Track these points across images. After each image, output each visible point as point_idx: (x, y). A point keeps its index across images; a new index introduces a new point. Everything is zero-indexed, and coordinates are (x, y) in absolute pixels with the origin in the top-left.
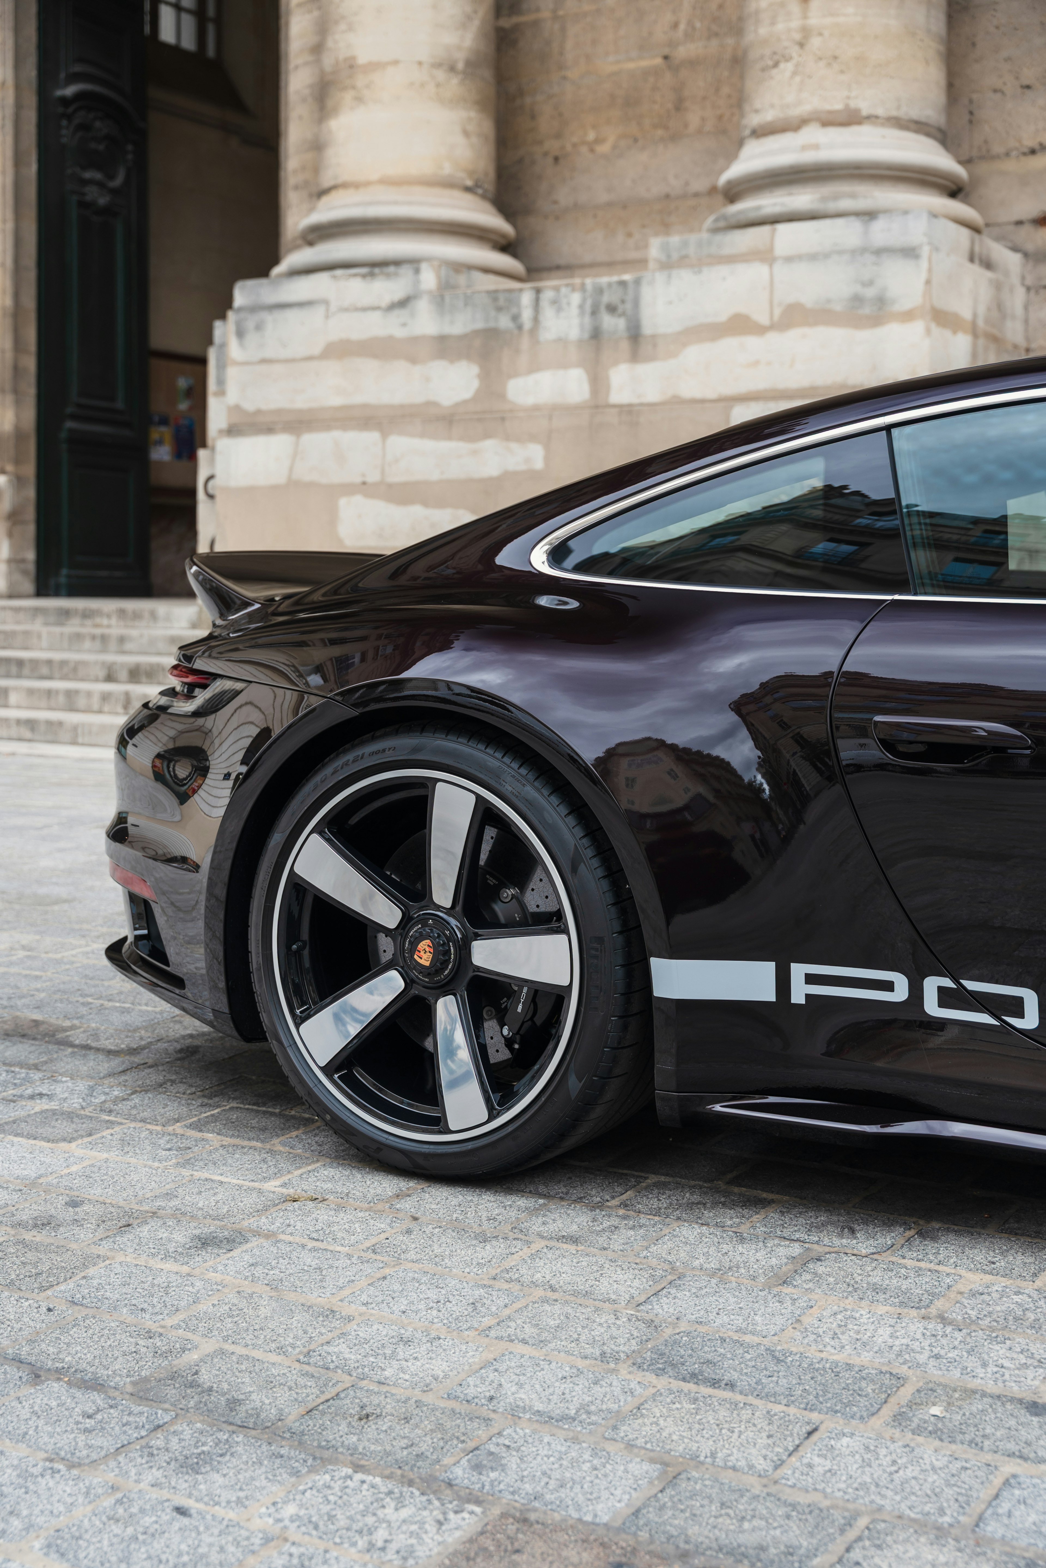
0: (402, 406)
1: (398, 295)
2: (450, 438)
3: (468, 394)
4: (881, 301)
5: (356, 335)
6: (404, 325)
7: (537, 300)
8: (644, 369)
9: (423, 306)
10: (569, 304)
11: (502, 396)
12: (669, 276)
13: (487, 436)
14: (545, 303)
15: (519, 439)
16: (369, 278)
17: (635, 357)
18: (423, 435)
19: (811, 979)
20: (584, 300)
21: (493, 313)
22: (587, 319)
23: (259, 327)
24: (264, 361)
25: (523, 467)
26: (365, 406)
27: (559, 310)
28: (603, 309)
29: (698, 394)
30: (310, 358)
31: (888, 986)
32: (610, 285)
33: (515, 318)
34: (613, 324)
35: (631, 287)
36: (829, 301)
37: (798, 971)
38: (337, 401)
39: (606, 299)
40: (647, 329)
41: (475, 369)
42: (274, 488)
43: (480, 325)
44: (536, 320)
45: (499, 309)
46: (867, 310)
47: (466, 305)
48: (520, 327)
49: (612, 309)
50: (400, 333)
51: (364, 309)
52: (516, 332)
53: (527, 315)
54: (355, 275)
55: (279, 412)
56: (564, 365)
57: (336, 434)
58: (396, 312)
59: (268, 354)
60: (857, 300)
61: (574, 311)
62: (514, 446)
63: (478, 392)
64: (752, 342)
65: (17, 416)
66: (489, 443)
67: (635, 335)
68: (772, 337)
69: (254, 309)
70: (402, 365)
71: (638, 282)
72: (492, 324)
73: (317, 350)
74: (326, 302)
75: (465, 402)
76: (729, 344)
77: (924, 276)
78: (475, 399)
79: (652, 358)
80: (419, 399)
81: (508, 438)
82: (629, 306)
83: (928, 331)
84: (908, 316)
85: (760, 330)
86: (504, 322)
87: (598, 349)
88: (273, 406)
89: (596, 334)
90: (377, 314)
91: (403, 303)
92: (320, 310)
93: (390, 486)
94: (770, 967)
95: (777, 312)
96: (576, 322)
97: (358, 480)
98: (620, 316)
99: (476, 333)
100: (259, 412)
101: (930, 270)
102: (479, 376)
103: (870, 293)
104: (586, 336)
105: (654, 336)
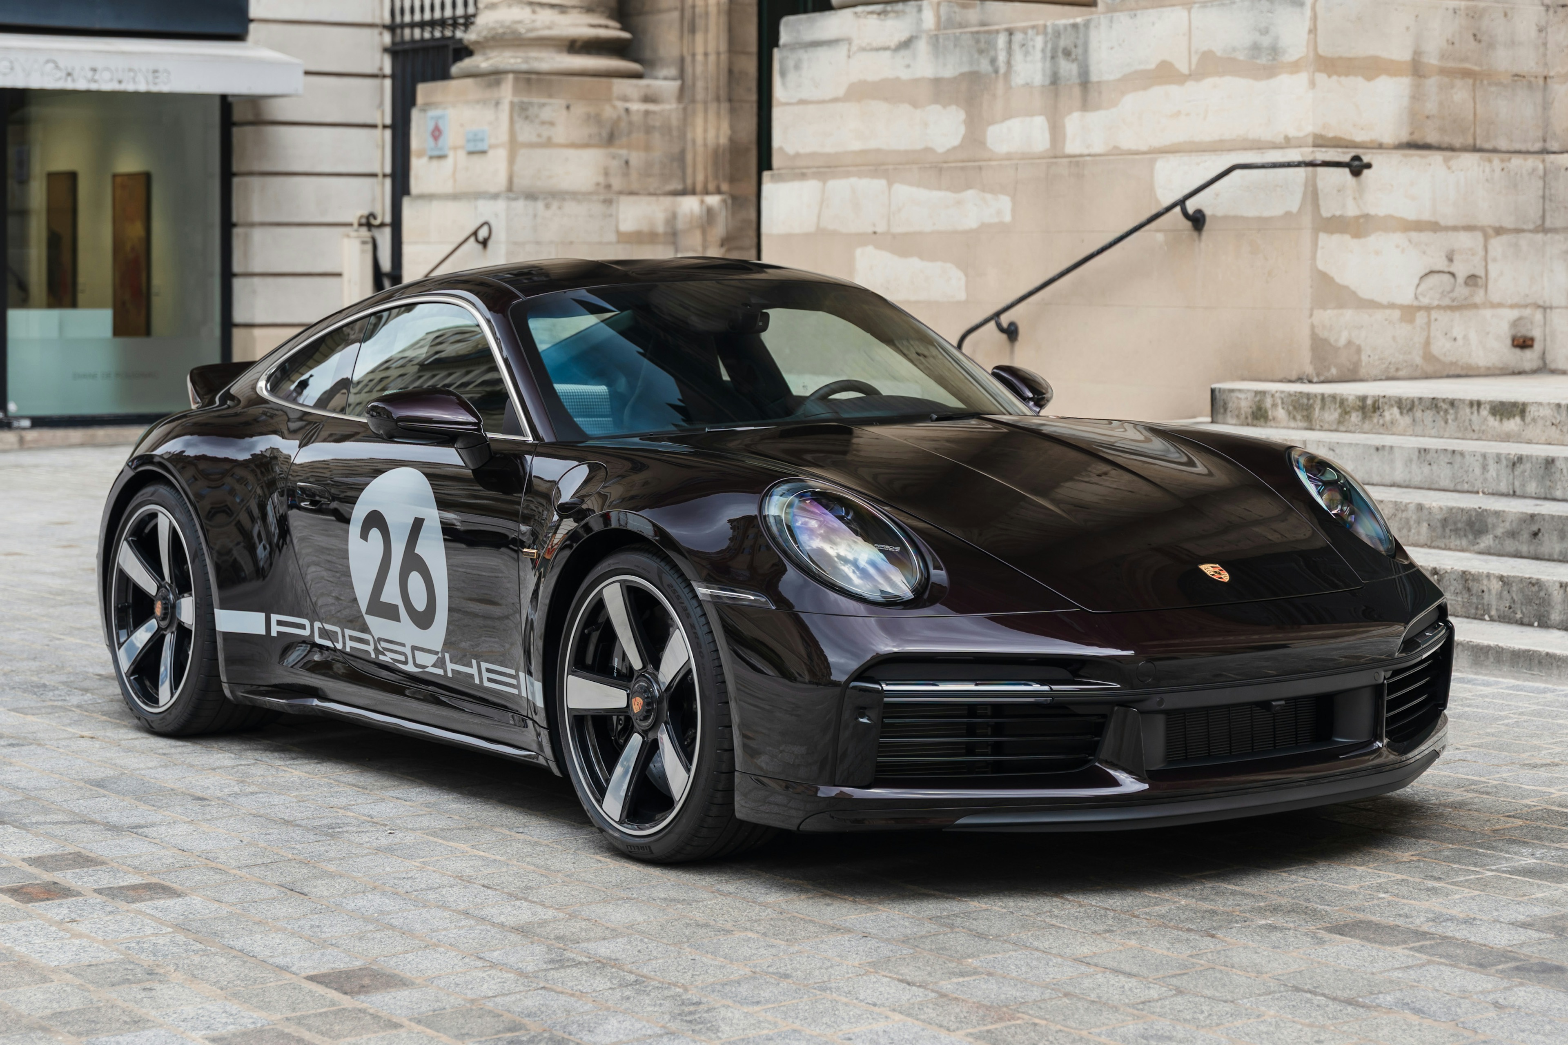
0: (906, 152)
1: (904, 36)
2: (939, 189)
3: (956, 141)
4: (1275, 51)
5: (872, 77)
6: (908, 66)
7: (1010, 42)
8: (1094, 118)
9: (922, 46)
10: (1034, 47)
11: (982, 143)
12: (1111, 21)
13: (968, 187)
14: (1016, 47)
15: (992, 191)
16: (882, 17)
17: (1085, 106)
18: (919, 185)
19: (280, 623)
20: (1046, 43)
21: (976, 56)
22: (1048, 64)
23: (797, 67)
24: (802, 102)
25: (995, 220)
26: (878, 151)
27: (1027, 54)
28: (1060, 54)
29: (1134, 147)
30: (835, 100)
31: (303, 627)
32: (1065, 27)
33: (993, 61)
34: (1068, 68)
35: (1082, 29)
36: (1234, 49)
37: (274, 618)
38: (856, 146)
39: (1062, 43)
40: (1094, 77)
41: (962, 115)
42: (807, 236)
43: (965, 69)
44: (1009, 63)
45: (981, 52)
46: (1263, 61)
47: (955, 46)
48: (996, 71)
49: (1067, 53)
50: (905, 75)
51: (878, 49)
52: (993, 75)
53: (1002, 57)
54: (872, 13)
55: (813, 155)
56: (1030, 114)
57: (853, 180)
58: (903, 53)
59: (804, 94)
60: (1256, 48)
61: (1038, 55)
62: (989, 196)
63: (964, 138)
64: (1174, 90)
65: (732, 127)
66: (970, 193)
67: (1085, 83)
68: (1190, 85)
69: (796, 46)
70: (905, 108)
71: (1087, 25)
72: (975, 68)
73: (841, 92)
74: (849, 41)
75: (955, 148)
76: (1158, 91)
77: (1307, 24)
78: (961, 146)
79: (1097, 108)
80: (919, 146)
81: (983, 189)
82: (1080, 50)
83: (1313, 84)
84: (1295, 67)
85: (1180, 79)
86: (984, 66)
87: (1057, 95)
88: (808, 149)
89: (1055, 80)
90: (888, 53)
91: (907, 44)
92: (843, 49)
93: (894, 236)
94: (263, 615)
95: (1195, 59)
96: (1039, 65)
97: (870, 230)
98: (1073, 61)
99: (963, 75)
100: (797, 155)
101: (1315, 18)
102: (965, 122)
103: (1266, 41)
104: (1047, 82)
105: (1099, 82)
